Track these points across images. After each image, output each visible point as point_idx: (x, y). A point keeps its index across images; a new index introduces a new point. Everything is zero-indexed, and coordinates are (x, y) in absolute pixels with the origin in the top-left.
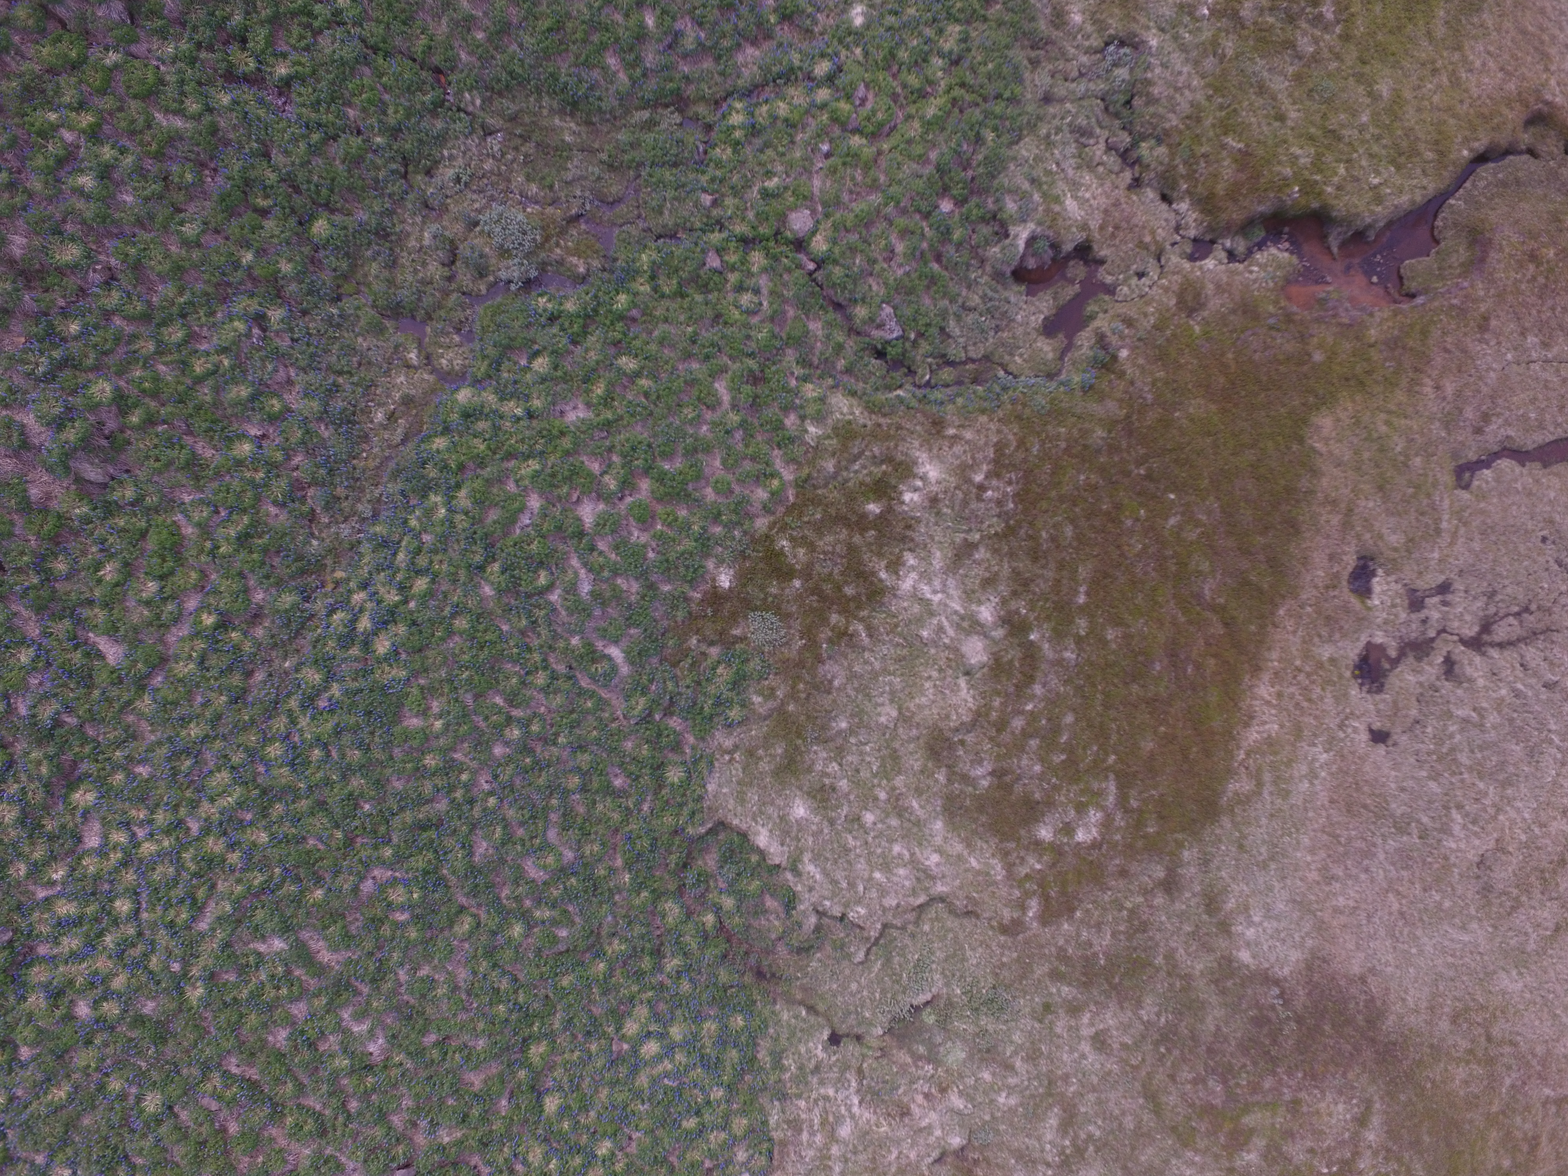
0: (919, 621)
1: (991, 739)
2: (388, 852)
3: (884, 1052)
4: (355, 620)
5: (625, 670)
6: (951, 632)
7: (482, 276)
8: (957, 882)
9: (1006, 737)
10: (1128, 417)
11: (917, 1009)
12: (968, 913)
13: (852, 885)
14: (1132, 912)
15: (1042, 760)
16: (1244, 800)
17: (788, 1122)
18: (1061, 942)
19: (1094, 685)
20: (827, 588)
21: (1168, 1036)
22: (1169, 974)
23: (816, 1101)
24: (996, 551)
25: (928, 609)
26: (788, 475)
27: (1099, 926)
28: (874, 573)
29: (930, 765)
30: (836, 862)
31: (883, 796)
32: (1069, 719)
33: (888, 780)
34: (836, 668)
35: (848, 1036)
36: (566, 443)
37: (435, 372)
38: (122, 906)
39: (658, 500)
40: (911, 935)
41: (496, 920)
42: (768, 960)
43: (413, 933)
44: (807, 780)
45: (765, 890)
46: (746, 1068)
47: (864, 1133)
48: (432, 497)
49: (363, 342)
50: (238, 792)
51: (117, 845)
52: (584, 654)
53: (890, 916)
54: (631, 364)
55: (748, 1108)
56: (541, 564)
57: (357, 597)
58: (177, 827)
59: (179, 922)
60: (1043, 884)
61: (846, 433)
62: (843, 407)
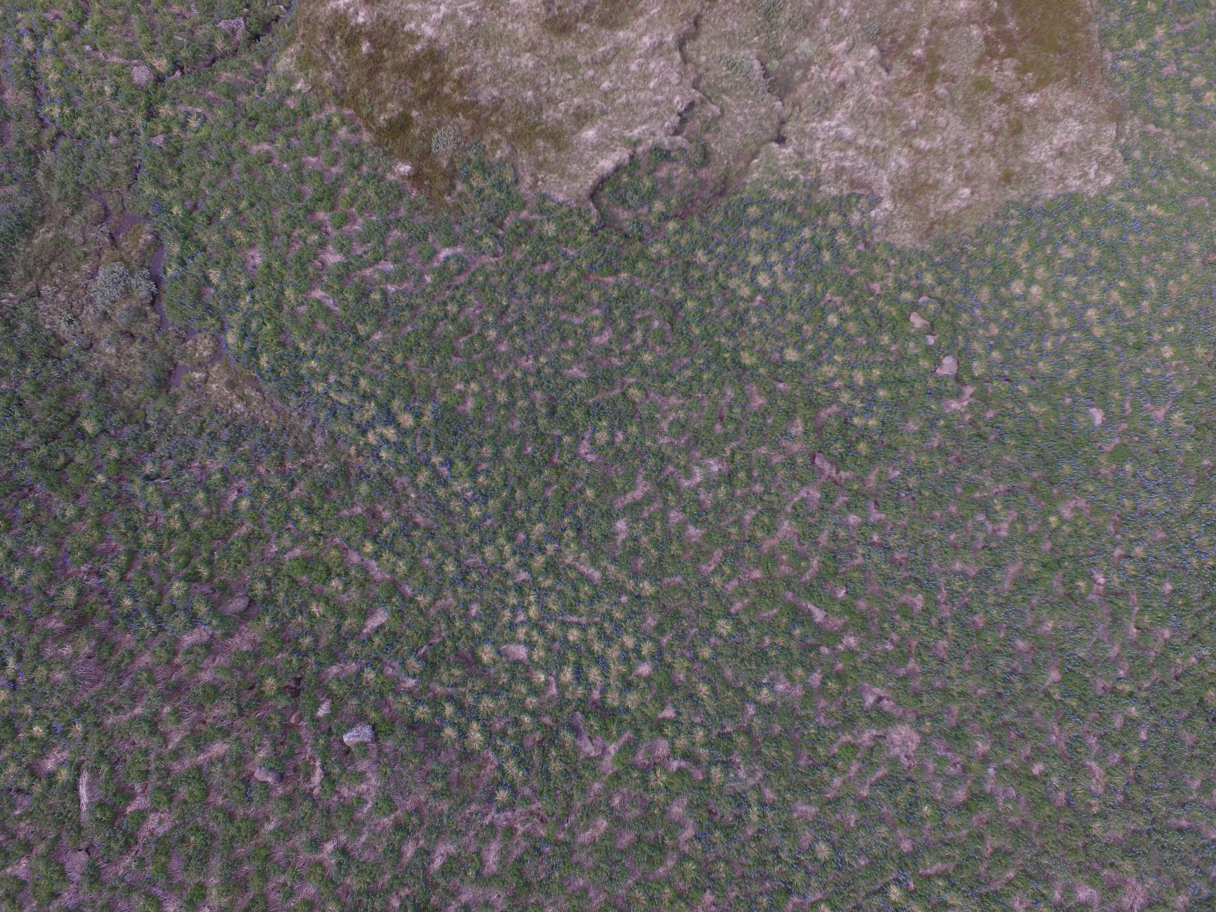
0: (459, 26)
3: (796, 104)
4: (387, 441)
5: (459, 250)
7: (146, 315)
8: (669, 26)
11: (766, 74)
12: (696, 24)
13: (656, 104)
17: (837, 178)
20: (422, 91)
23: (824, 156)
25: (451, 17)
26: (331, 109)
28: (417, 55)
29: (574, 35)
30: (636, 114)
31: (591, 73)
33: (580, 67)
34: (485, 92)
35: (779, 131)
36: (276, 265)
37: (212, 361)
38: (574, 635)
39: (333, 207)
40: (707, 70)
41: (635, 370)
42: (711, 185)
43: (634, 429)
44: (567, 126)
45: (651, 173)
46: (790, 208)
47: (852, 118)
48: (303, 372)
49: (182, 409)
50: (502, 541)
51: (527, 634)
52: (440, 275)
53: (687, 81)
54: (226, 213)
55: (822, 211)
56: (364, 295)
57: (371, 438)
58: (519, 588)
59: (591, 592)
61: (305, 62)
62: (285, 62)
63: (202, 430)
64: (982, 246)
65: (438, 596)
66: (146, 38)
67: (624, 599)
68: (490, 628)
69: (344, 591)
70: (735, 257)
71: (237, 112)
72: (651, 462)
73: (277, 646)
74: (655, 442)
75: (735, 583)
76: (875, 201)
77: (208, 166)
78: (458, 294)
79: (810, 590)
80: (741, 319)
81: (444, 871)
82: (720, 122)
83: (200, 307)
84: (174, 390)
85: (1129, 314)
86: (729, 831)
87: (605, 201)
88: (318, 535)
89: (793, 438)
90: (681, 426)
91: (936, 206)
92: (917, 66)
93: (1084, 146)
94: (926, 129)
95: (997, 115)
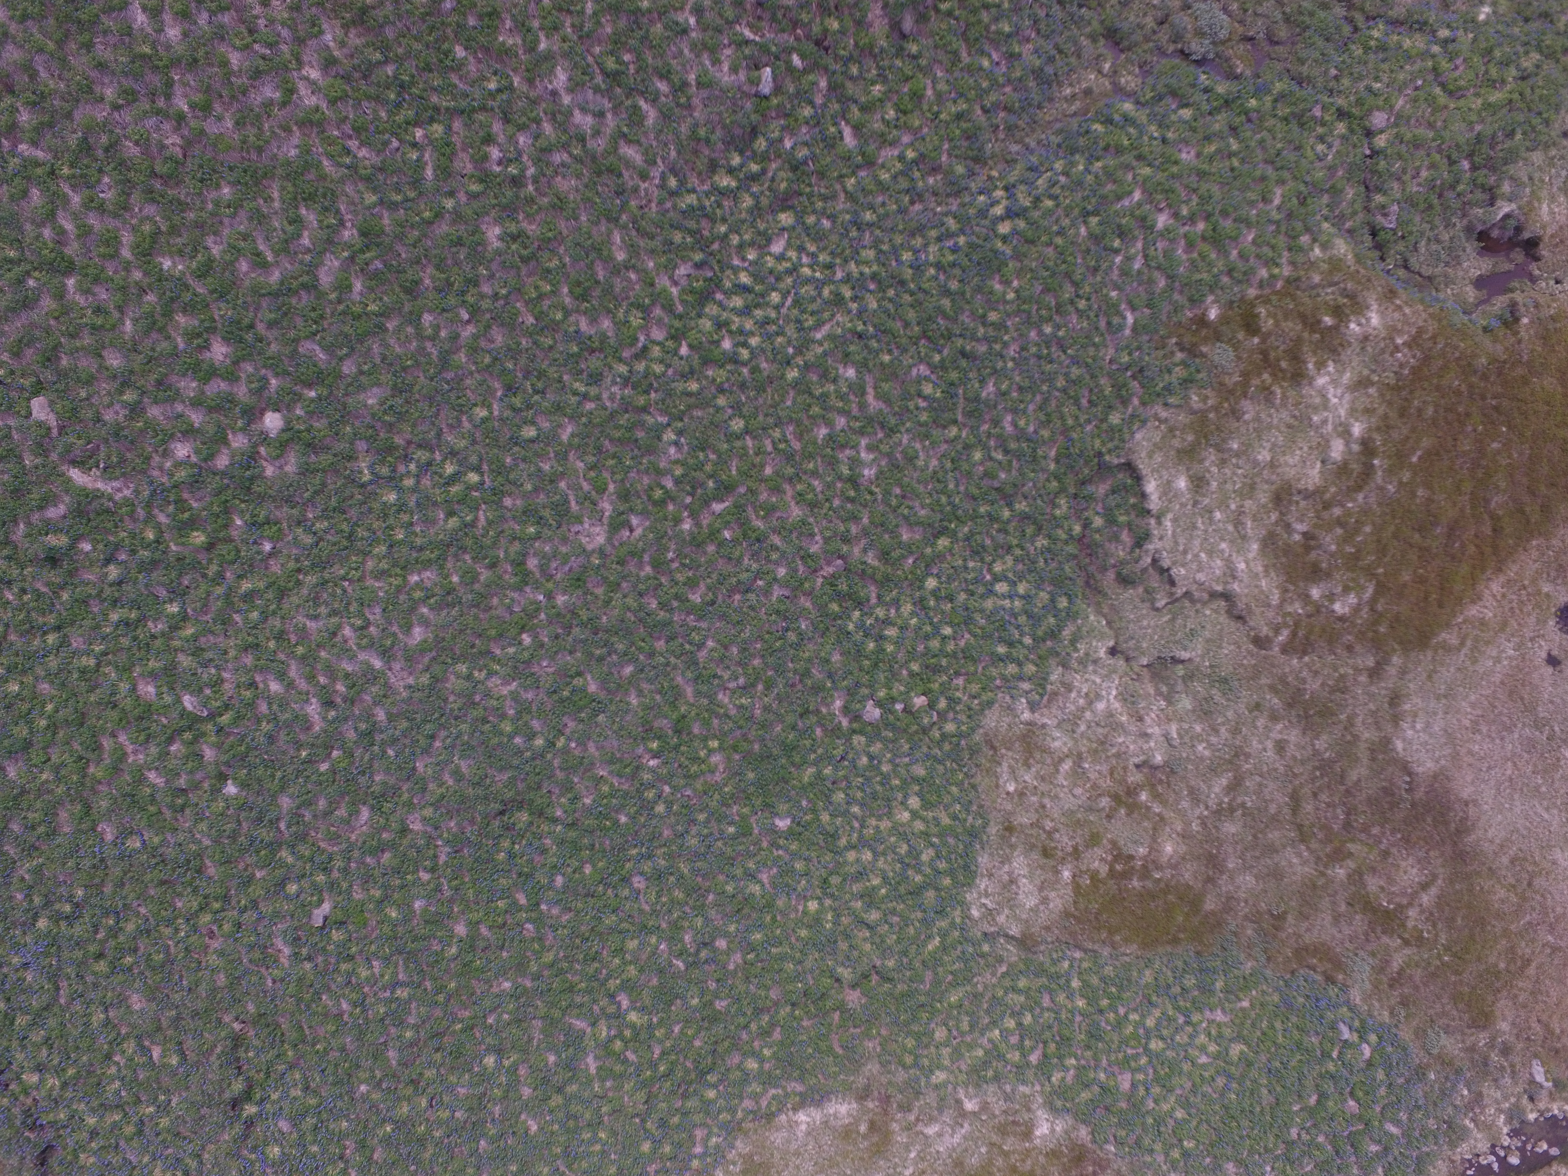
0: (1316, 409)
1: (1317, 511)
2: (937, 358)
3: (1139, 677)
4: (992, 205)
5: (1127, 332)
6: (1330, 427)
7: (1174, 42)
8: (1246, 591)
9: (1325, 515)
10: (1505, 362)
11: (1175, 661)
12: (1240, 618)
13: (1185, 552)
14: (1341, 676)
15: (1338, 544)
16: (1448, 649)
17: (1063, 683)
18: (1287, 670)
19: (1394, 517)
20: (1273, 354)
21: (1325, 766)
22: (1346, 728)
23: (1086, 680)
24: (1382, 395)
25: (1325, 404)
26: (1286, 271)
27: (1316, 673)
28: (1305, 362)
29: (1271, 505)
30: (1183, 531)
31: (1233, 507)
32: (1368, 529)
33: (1241, 500)
34: (1251, 408)
35: (1122, 653)
36: (1175, 169)
37: (1114, 84)
38: (775, 297)
39: (1204, 238)
40: (1197, 611)
41: (973, 440)
42: (1098, 577)
43: (924, 417)
44: (1196, 467)
45: (1129, 525)
46: (1053, 634)
47: (1110, 715)
48: (1077, 157)
49: (1084, 42)
50: (875, 268)
51: (790, 259)
52: (1113, 305)
53: (1194, 587)
54: (1235, 146)
55: (1041, 661)
56: (1122, 233)
57: (999, 193)
59: (806, 325)
60: (1297, 624)
61: (1336, 264)
62: (1342, 247)
63: (1060, 52)
64: (959, 784)
65: (850, 197)
66: (1409, 136)
67: (791, 350)
68: (807, 229)
69: (883, 119)
70: (1030, 571)
71: (1317, 189)
72: (893, 421)
73: (861, 44)
74: (907, 430)
75: (769, 448)
76: (1033, 707)
77: (1279, 146)
78: (1092, 314)
79: (739, 508)
80: (977, 553)
81: (636, 107)
82: (1148, 604)
83: (1164, 90)
84: (1102, 42)
85: (856, 888)
86: (573, 360)
87: (1120, 476)
88: (936, 115)
89: (865, 551)
90: (911, 459)
91: (1009, 758)
92: (1132, 792)
93: (1011, 902)
94: (1078, 773)
95: (1065, 841)
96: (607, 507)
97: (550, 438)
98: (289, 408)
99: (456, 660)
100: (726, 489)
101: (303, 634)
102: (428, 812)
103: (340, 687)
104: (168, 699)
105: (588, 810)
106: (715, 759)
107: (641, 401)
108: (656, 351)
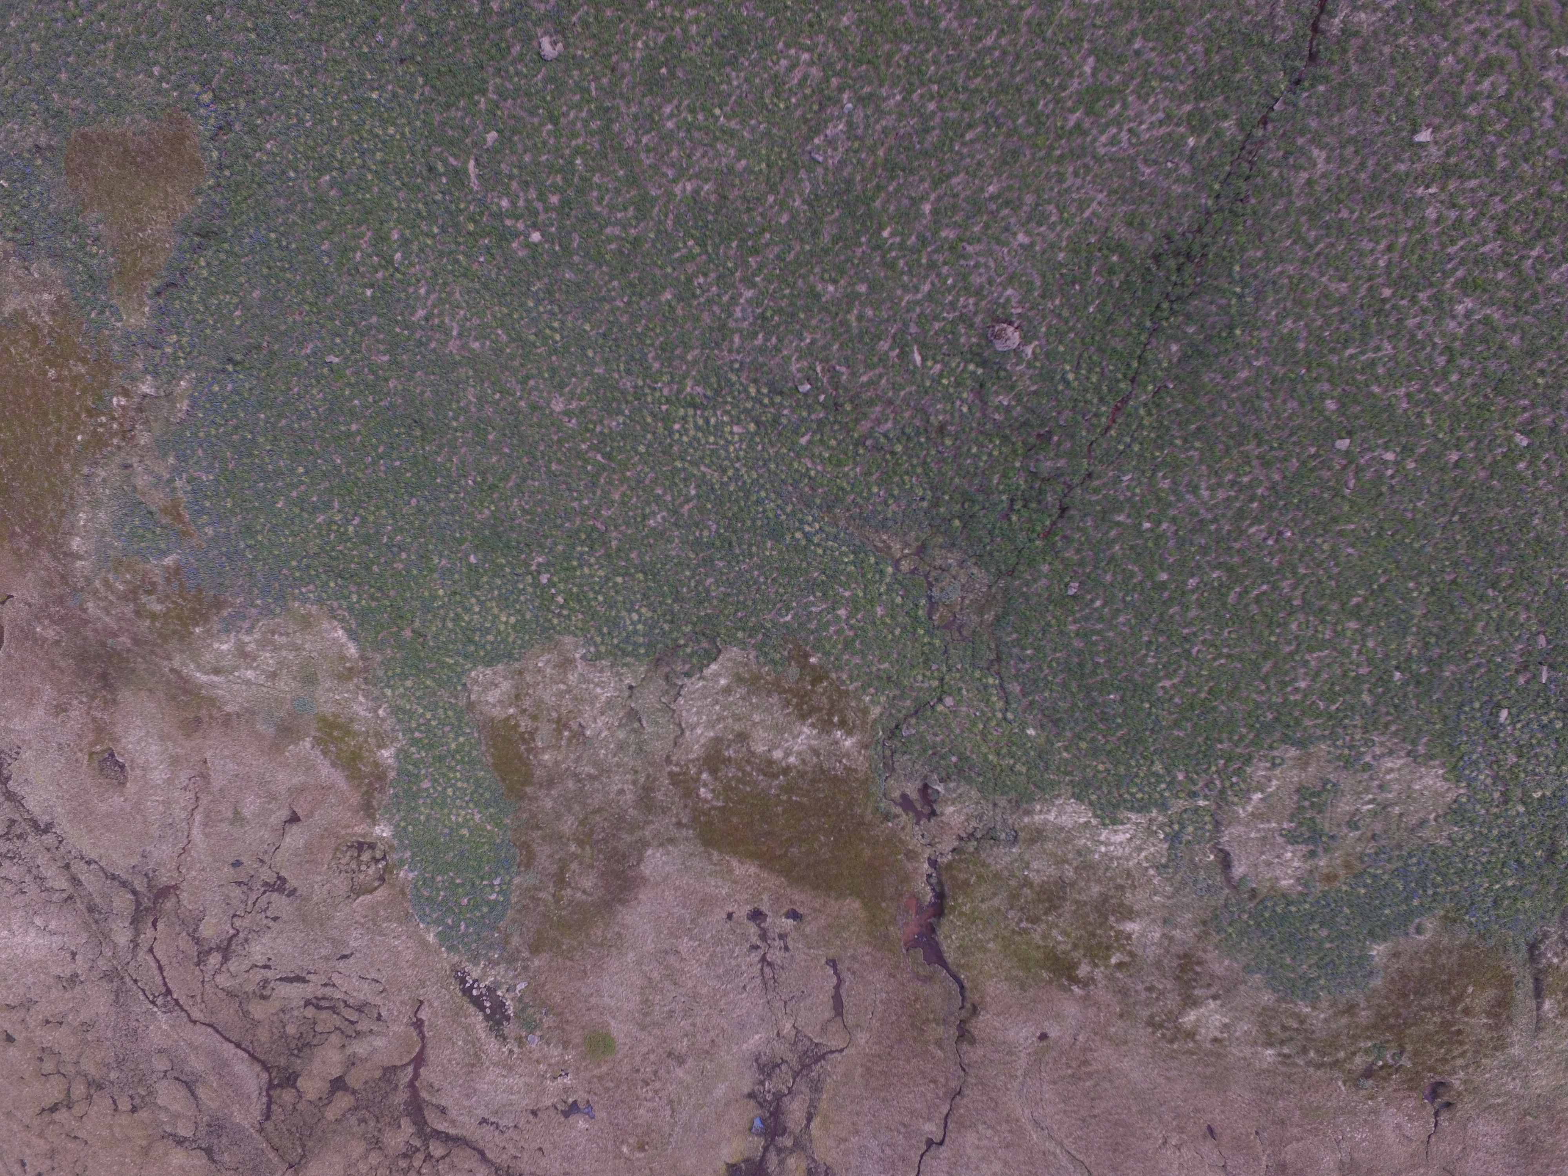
0: (791, 733)
1: (743, 758)
2: (722, 531)
3: (624, 706)
4: (808, 524)
5: (781, 620)
6: (786, 745)
7: (935, 580)
8: (689, 740)
9: (744, 763)
10: (865, 824)
11: (640, 720)
12: (675, 744)
13: (692, 699)
14: (670, 808)
15: (733, 777)
16: (709, 857)
17: (602, 668)
18: (661, 779)
19: (760, 800)
20: (807, 699)
21: (621, 818)
22: (645, 821)
23: (609, 679)
24: (816, 765)
25: (796, 737)
26: (851, 688)
27: (666, 795)
28: (811, 717)
29: (735, 733)
30: (702, 694)
31: (725, 714)
32: (748, 789)
33: (731, 716)
34: (776, 700)
35: (632, 692)
36: (869, 607)
37: (899, 559)
38: (712, 439)
39: (845, 638)
40: (669, 721)
41: (693, 567)
42: (664, 663)
43: (691, 538)
44: (734, 685)
45: (693, 665)
46: (624, 653)
47: (597, 697)
48: (852, 557)
49: (913, 534)
50: (749, 481)
51: (733, 438)
52: (790, 607)
53: (678, 713)
54: (897, 633)
55: (609, 652)
56: (824, 594)
57: (817, 526)
58: (738, 459)
59: (705, 460)
60: (684, 774)
61: (865, 711)
62: (876, 711)
63: (902, 525)
64: (531, 639)
65: (777, 453)
67: (689, 458)
68: (752, 440)
69: (822, 452)
70: (650, 627)
71: (899, 685)
72: (682, 523)
73: (849, 425)
74: (680, 532)
75: (638, 469)
76: (583, 657)
77: (909, 656)
78: (779, 598)
79: (604, 468)
80: (645, 596)
82: (660, 694)
83: (906, 585)
84: (917, 543)
85: (459, 610)
86: (633, 358)
87: (713, 650)
88: (837, 477)
89: (616, 538)
90: (669, 541)
91: (554, 657)
92: (566, 726)
93: (486, 690)
94: (561, 694)
95: (527, 703)
96: (574, 404)
97: (592, 363)
98: (546, 241)
99: (473, 368)
100: (608, 456)
101: (450, 294)
102: (400, 387)
103: (436, 321)
104: (395, 246)
105: (435, 462)
106: (487, 512)
107: (630, 398)
108: (657, 394)
